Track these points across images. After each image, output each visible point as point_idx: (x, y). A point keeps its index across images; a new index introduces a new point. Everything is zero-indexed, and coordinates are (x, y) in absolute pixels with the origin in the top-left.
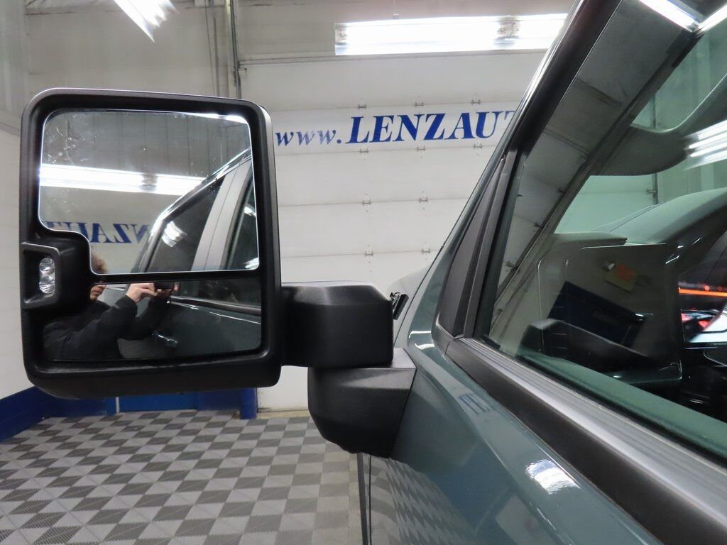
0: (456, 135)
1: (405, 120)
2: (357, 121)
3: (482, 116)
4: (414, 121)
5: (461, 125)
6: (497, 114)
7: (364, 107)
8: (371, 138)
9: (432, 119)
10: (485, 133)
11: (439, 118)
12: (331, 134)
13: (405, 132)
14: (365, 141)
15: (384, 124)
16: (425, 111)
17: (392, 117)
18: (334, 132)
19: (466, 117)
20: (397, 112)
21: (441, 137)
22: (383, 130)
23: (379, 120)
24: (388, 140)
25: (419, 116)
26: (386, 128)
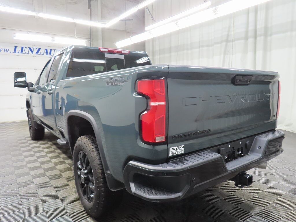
0: (44, 54)
1: (30, 49)
2: (16, 47)
3: (51, 50)
4: (32, 49)
5: (45, 51)
6: (55, 50)
7: (18, 44)
8: (20, 52)
9: (37, 49)
10: (52, 54)
11: (39, 49)
12: (8, 50)
13: (30, 52)
14: (18, 53)
15: (24, 49)
16: (35, 47)
17: (26, 48)
18: (9, 49)
19: (46, 50)
20: (27, 46)
21: (40, 54)
22: (24, 51)
23: (22, 48)
24: (25, 53)
25: (34, 48)
26: (25, 50)
